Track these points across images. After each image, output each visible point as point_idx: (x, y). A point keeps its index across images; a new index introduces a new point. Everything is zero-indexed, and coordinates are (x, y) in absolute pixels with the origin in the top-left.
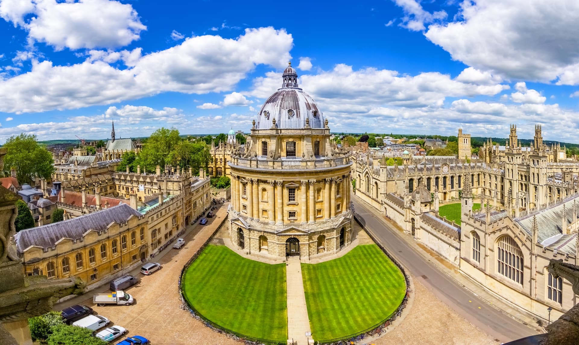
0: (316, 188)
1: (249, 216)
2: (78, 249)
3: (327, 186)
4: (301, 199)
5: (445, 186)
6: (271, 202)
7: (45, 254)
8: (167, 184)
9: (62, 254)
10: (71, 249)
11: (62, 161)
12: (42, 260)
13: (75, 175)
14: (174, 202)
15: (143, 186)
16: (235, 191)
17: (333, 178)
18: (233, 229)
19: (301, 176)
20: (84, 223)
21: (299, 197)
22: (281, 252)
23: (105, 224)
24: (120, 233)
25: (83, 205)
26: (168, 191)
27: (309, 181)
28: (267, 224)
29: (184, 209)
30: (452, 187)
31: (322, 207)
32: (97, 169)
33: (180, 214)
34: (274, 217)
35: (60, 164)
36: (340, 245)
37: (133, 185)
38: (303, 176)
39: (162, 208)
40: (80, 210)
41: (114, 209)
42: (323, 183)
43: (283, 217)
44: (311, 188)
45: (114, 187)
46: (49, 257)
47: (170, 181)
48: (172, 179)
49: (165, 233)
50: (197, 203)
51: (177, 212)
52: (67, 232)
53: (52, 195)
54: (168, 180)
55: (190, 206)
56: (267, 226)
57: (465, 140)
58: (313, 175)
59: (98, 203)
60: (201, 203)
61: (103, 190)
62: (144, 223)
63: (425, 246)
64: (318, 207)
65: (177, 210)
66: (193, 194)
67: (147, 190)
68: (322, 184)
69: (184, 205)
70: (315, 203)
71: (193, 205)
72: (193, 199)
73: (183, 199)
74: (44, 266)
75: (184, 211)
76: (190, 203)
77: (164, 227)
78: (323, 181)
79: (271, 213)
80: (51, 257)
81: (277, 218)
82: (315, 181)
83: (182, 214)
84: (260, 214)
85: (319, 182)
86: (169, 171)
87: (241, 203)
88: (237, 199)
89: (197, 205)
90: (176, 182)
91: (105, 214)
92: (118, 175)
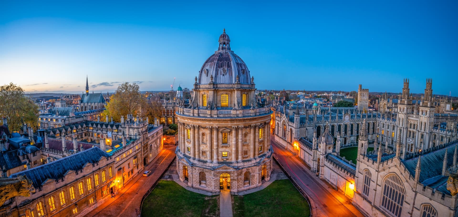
0: (244, 132)
1: (192, 156)
2: (61, 188)
3: (252, 131)
4: (232, 141)
5: (346, 133)
6: (208, 144)
7: (34, 195)
8: (129, 131)
9: (48, 193)
10: (55, 188)
11: (46, 111)
12: (32, 201)
13: (57, 124)
14: (134, 145)
15: (111, 133)
16: (182, 135)
17: (257, 124)
18: (180, 167)
19: (232, 123)
20: (64, 164)
21: (230, 140)
22: (216, 185)
23: (81, 164)
24: (93, 172)
25: (63, 149)
26: (130, 136)
27: (238, 127)
28: (205, 162)
29: (142, 151)
30: (352, 134)
31: (248, 148)
32: (74, 118)
33: (139, 156)
34: (211, 157)
35: (44, 114)
36: (262, 180)
37: (103, 132)
38: (234, 123)
39: (125, 150)
40: (61, 154)
41: (88, 151)
42: (249, 128)
43: (218, 156)
44: (240, 132)
45: (88, 134)
46: (38, 198)
47: (131, 128)
48: (133, 126)
49: (128, 171)
50: (153, 146)
51: (137, 153)
52: (51, 173)
53: (38, 142)
54: (130, 127)
55: (147, 149)
56: (205, 164)
57: (364, 94)
58: (242, 122)
59: (75, 147)
60: (156, 146)
61: (80, 137)
62: (111, 163)
63: (327, 181)
64: (245, 148)
65: (137, 152)
66: (149, 139)
67: (114, 135)
68: (248, 130)
69: (142, 148)
70: (243, 145)
71: (149, 148)
72: (149, 143)
73: (141, 142)
74: (34, 206)
75: (143, 153)
76: (147, 146)
77: (127, 166)
78: (250, 126)
79: (208, 153)
80: (39, 197)
81: (214, 158)
82: (243, 127)
83: (141, 155)
84: (201, 155)
85: (245, 127)
86: (131, 120)
87: (186, 146)
88: (183, 142)
89: (153, 148)
90: (136, 128)
91: (80, 156)
92: (91, 124)
